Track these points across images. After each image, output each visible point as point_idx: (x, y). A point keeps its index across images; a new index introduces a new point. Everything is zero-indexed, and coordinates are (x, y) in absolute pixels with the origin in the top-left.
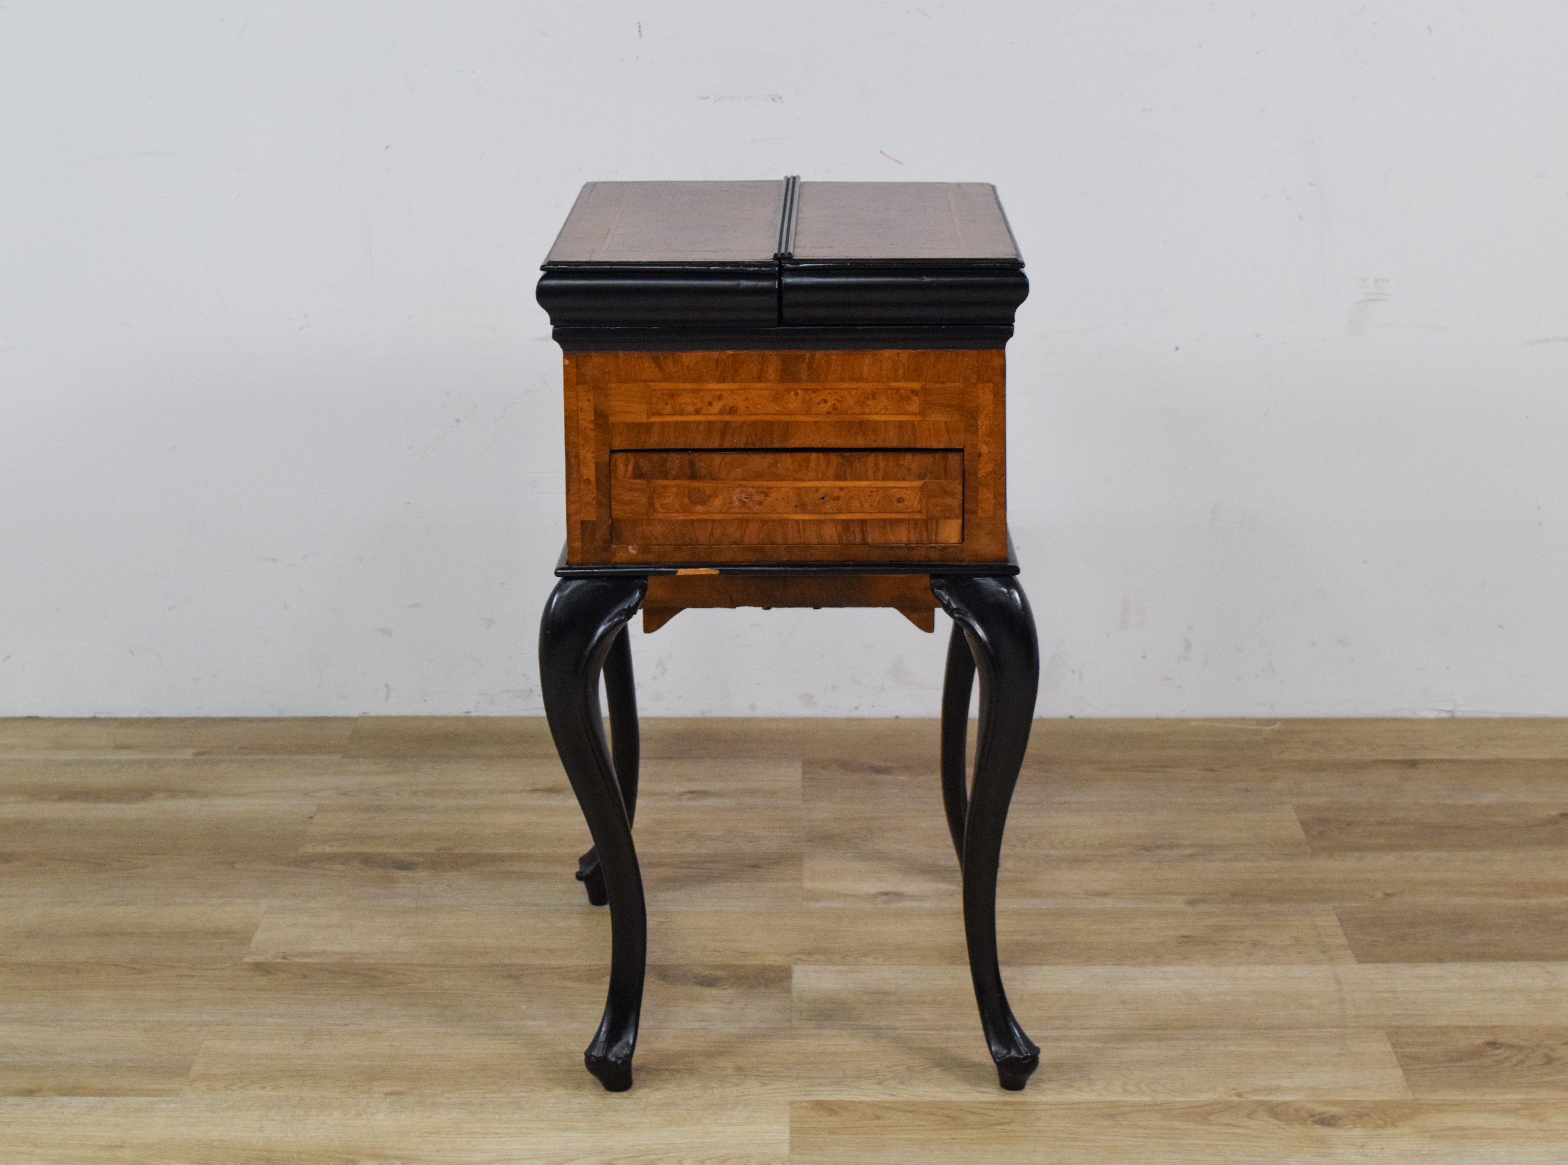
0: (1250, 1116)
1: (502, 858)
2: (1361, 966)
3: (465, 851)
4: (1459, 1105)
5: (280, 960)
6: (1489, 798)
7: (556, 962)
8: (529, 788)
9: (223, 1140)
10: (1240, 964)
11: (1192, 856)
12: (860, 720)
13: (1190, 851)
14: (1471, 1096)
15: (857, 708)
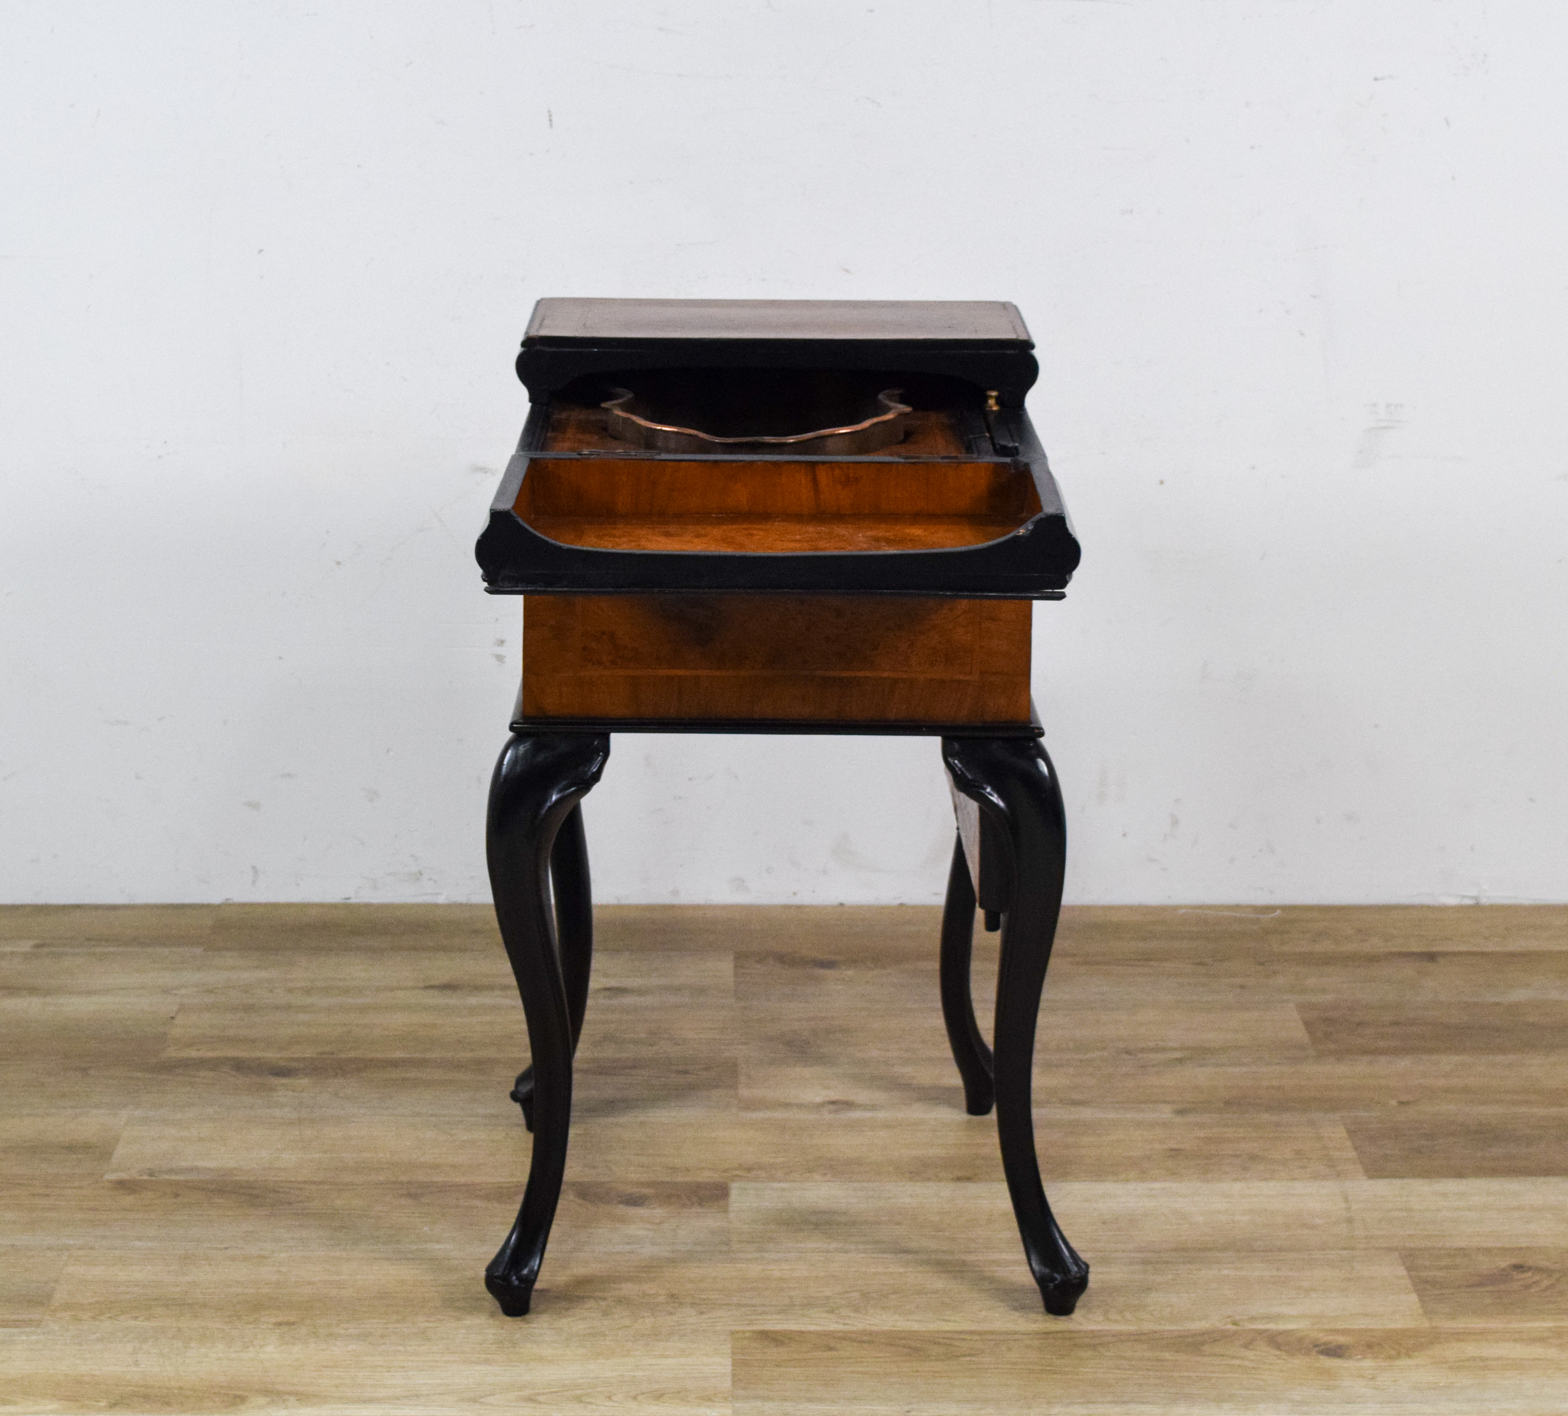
0: (1246, 1346)
1: (395, 1064)
2: (1371, 1182)
3: (352, 1054)
4: (1481, 1335)
5: (146, 1177)
6: (1518, 995)
7: (463, 1180)
8: (422, 985)
9: (93, 1375)
10: (1236, 1180)
11: (1180, 1061)
12: (799, 907)
13: (1178, 1055)
14: (1495, 1324)
15: (795, 894)
